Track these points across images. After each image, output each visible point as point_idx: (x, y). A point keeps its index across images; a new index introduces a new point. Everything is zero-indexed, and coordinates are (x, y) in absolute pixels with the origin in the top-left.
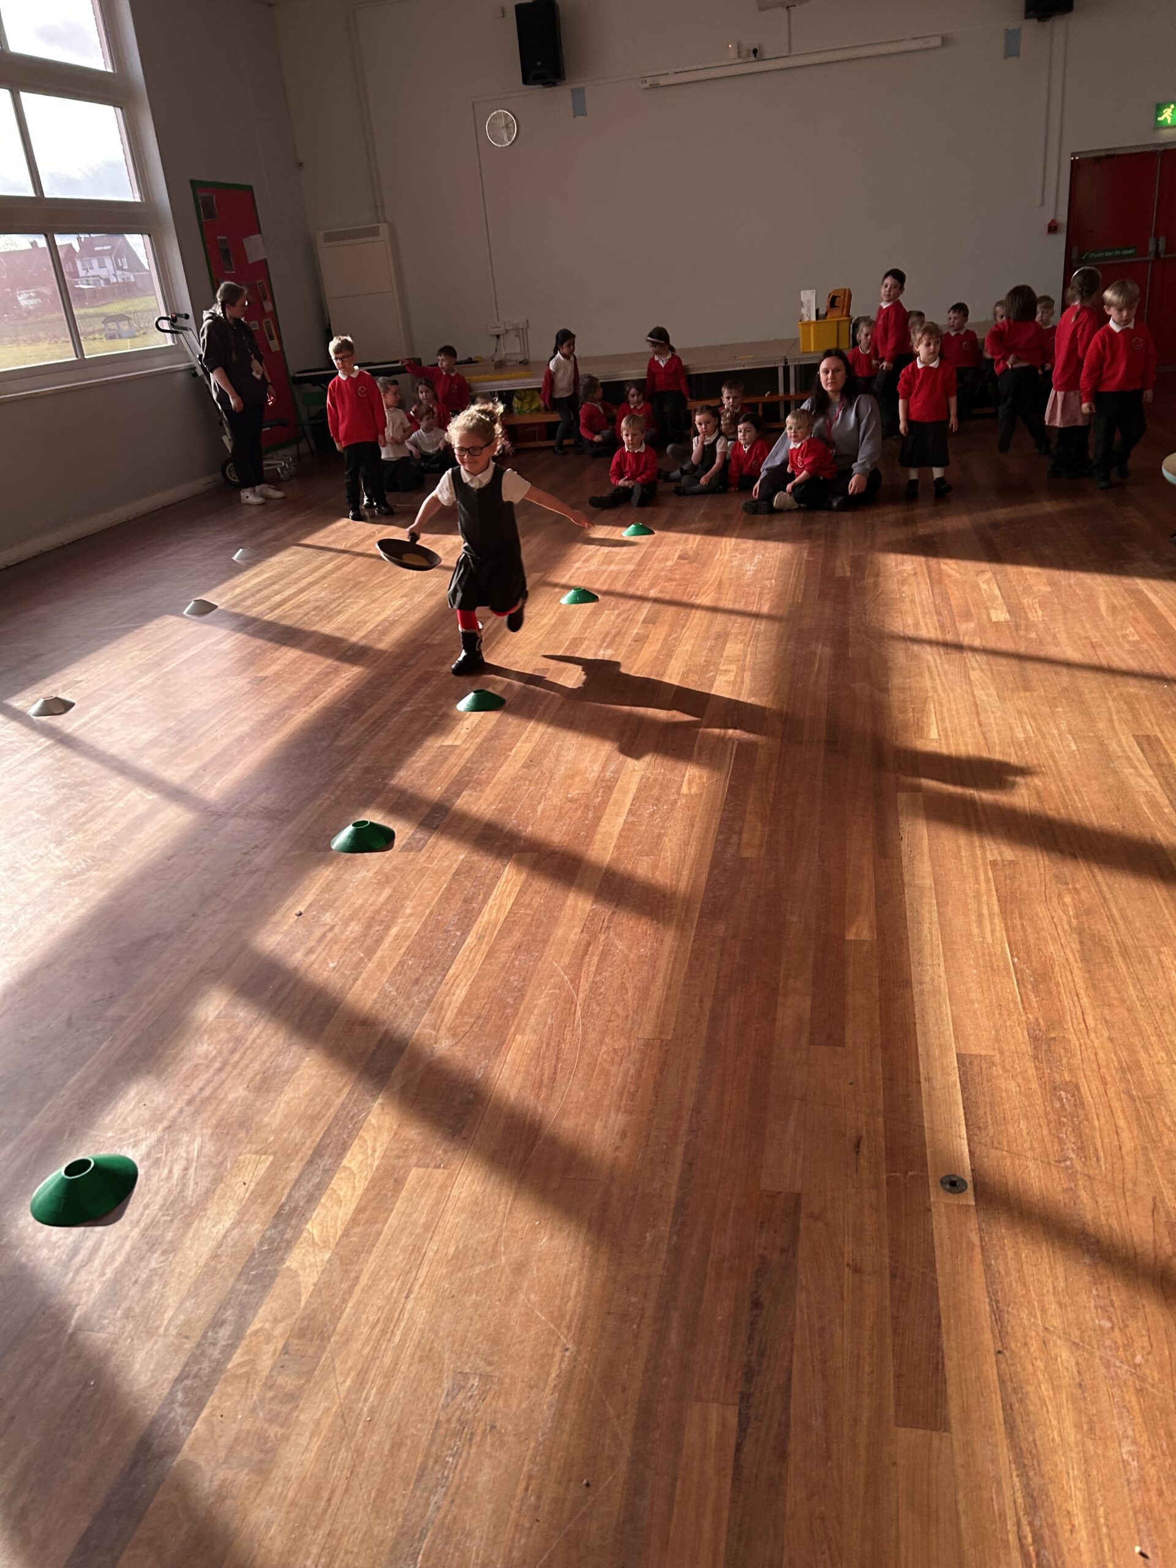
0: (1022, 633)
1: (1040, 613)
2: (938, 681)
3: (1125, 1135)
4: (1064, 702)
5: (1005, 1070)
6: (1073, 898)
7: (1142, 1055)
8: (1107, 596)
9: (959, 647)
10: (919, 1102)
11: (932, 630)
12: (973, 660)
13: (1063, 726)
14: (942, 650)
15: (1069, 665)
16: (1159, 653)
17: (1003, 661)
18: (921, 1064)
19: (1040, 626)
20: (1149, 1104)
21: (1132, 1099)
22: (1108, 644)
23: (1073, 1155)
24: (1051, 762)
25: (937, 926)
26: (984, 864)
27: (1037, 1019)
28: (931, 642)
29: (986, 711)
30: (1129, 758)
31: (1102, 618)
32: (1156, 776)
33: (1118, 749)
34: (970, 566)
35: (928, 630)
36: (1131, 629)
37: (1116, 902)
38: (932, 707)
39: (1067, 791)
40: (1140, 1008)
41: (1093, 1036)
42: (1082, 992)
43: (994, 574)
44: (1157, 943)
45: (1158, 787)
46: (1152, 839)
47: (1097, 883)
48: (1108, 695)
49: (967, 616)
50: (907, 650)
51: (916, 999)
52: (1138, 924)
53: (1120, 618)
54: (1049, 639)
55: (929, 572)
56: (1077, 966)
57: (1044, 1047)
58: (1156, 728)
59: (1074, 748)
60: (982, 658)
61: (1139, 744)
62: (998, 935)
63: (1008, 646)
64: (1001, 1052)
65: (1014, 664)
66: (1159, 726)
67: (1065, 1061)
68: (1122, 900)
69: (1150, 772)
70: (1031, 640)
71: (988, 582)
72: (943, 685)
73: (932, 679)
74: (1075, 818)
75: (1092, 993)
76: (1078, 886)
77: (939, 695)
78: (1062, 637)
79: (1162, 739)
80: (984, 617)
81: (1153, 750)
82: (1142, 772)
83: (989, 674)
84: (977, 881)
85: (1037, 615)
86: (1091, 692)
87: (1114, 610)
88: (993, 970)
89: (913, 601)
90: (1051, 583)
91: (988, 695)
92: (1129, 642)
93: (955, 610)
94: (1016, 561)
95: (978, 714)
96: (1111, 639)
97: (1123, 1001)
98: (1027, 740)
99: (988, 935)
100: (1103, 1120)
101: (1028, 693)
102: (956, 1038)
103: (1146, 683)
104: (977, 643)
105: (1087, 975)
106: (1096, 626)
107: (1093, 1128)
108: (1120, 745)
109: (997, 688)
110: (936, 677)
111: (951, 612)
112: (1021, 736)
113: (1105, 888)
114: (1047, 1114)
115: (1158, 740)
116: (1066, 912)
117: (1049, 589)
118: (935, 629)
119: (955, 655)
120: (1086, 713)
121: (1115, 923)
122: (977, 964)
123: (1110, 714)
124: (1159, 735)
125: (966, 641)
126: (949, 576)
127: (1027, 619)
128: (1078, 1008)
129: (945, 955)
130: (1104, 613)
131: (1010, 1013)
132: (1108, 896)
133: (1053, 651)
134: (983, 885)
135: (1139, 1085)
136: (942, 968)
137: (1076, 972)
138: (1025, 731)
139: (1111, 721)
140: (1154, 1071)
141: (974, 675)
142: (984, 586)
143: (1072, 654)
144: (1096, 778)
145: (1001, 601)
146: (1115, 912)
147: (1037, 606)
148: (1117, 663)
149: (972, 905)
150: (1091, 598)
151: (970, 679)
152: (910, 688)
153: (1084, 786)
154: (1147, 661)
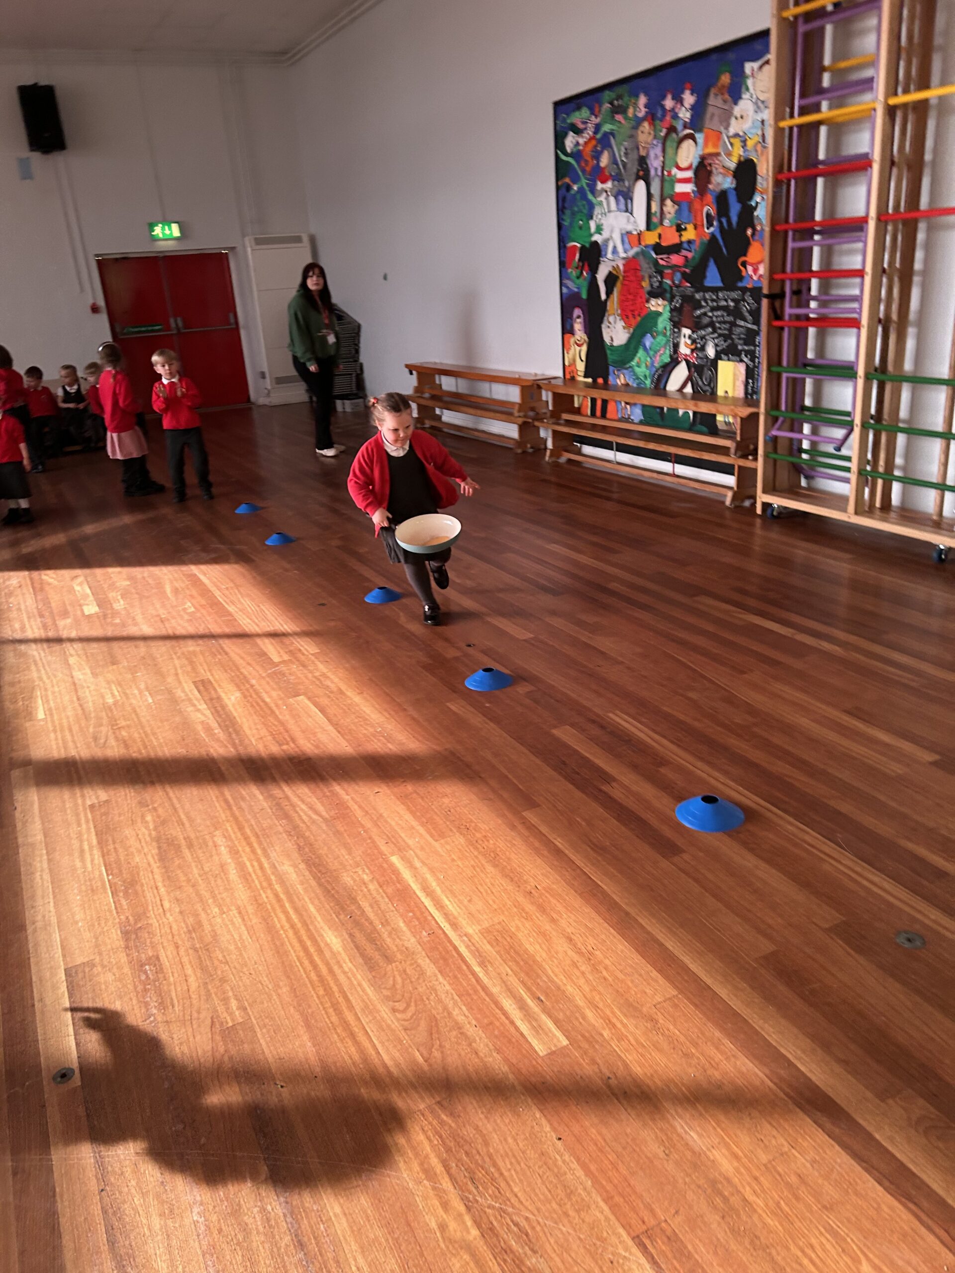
0: (109, 620)
1: (122, 602)
2: (43, 672)
3: (192, 979)
4: (142, 667)
5: (103, 966)
6: (153, 816)
7: (203, 916)
8: (171, 582)
9: (59, 640)
10: (34, 1021)
11: (36, 630)
12: (71, 648)
13: (142, 686)
14: (45, 645)
15: (145, 638)
16: (208, 618)
17: (95, 645)
18: (35, 990)
19: (123, 612)
20: (207, 950)
21: (196, 950)
22: (174, 618)
23: (155, 1011)
24: (133, 716)
25: (47, 871)
26: (85, 809)
27: (127, 918)
28: (35, 641)
29: (83, 687)
30: (190, 700)
31: (168, 599)
32: (209, 708)
33: (182, 695)
34: (66, 574)
35: (33, 630)
36: (189, 604)
37: (183, 808)
38: (39, 693)
39: (147, 735)
40: (200, 882)
41: (168, 915)
42: (160, 884)
43: (86, 577)
44: (212, 829)
45: (210, 716)
46: (207, 755)
47: (170, 799)
48: (174, 656)
49: (65, 614)
50: (15, 650)
51: (30, 937)
52: (199, 821)
53: (181, 596)
54: (130, 621)
55: (32, 584)
56: (155, 866)
57: (133, 936)
58: (209, 674)
59: (150, 700)
60: (78, 646)
61: (197, 687)
62: (96, 862)
63: (97, 632)
64: (100, 954)
65: (103, 646)
66: (210, 671)
67: (148, 941)
68: (187, 806)
69: (205, 706)
70: (116, 625)
71: (81, 584)
72: (47, 673)
73: (38, 671)
74: (152, 755)
75: (167, 883)
76: (156, 805)
77: (44, 683)
78: (139, 618)
79: (212, 680)
80: (79, 613)
81: (207, 690)
82: (200, 707)
83: (84, 657)
84: (79, 825)
85: (120, 605)
86: (161, 656)
87: (176, 591)
88: (92, 890)
89: (19, 609)
90: (131, 578)
91: (84, 674)
92: (187, 613)
93: (55, 611)
94: (102, 564)
95: (76, 691)
96: (174, 614)
97: (189, 881)
98: (116, 703)
99: (89, 866)
100: (176, 975)
101: (115, 667)
102: (64, 956)
103: (200, 642)
104: (73, 634)
105: (164, 870)
106: (163, 606)
107: (169, 984)
108: (184, 691)
109: (91, 668)
110: (41, 668)
111: (51, 613)
112: (110, 701)
113: (175, 801)
114: (135, 987)
115: (210, 682)
116: (147, 828)
117: (128, 583)
118: (39, 629)
119: (56, 647)
120: (159, 673)
121: (183, 824)
122: (80, 891)
123: (176, 669)
124: (211, 678)
125: (65, 634)
126: (49, 584)
127: (112, 608)
128: (158, 898)
129: (54, 892)
130: (169, 595)
131: (107, 920)
132: (178, 806)
133: (133, 630)
134: (84, 826)
135: (201, 939)
136: (52, 904)
137: (156, 870)
138: (113, 695)
139: (177, 674)
140: (211, 925)
141: (72, 660)
142: (77, 588)
143: (147, 630)
144: (167, 720)
145: (91, 598)
146: (183, 817)
147: (119, 597)
148: (180, 631)
149: (76, 844)
150: (160, 586)
151: (69, 665)
152: (19, 682)
153: (159, 728)
154: (200, 625)
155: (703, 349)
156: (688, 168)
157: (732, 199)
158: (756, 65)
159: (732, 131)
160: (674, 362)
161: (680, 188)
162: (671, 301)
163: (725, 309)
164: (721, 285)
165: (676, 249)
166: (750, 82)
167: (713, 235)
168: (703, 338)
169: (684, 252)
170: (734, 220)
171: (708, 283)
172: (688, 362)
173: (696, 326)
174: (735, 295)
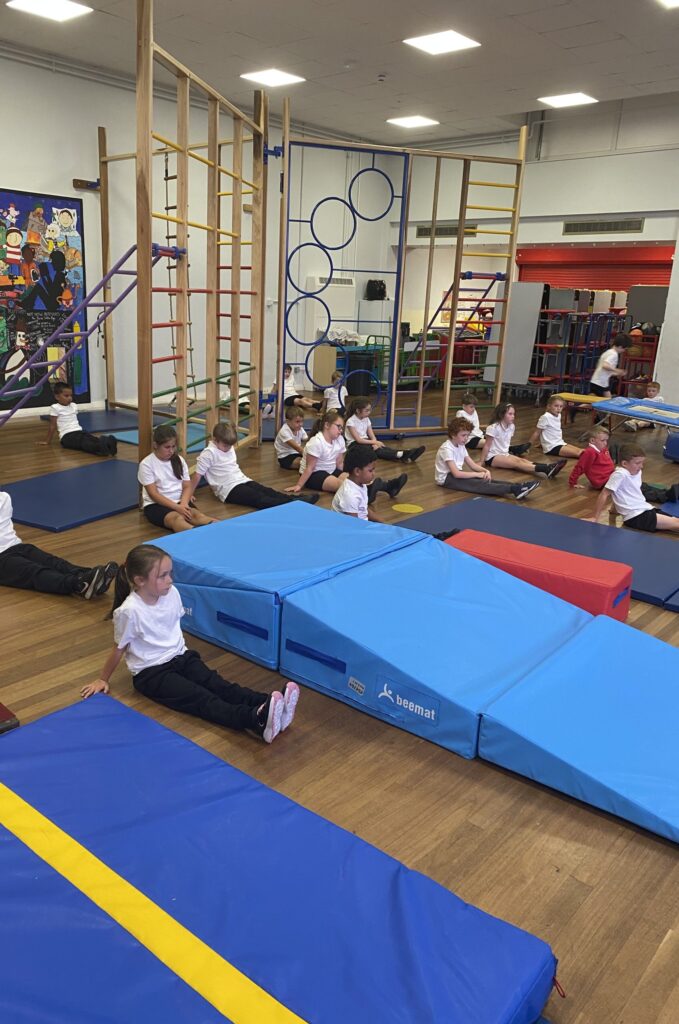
155: (35, 341)
156: (18, 247)
157: (51, 268)
158: (60, 211)
159: (47, 236)
160: (13, 350)
161: (9, 256)
162: (7, 317)
163: (50, 321)
164: (45, 308)
165: (11, 288)
166: (56, 217)
167: (38, 284)
168: (35, 336)
169: (16, 290)
170: (53, 278)
171: (36, 308)
172: (24, 351)
173: (28, 330)
174: (56, 314)
